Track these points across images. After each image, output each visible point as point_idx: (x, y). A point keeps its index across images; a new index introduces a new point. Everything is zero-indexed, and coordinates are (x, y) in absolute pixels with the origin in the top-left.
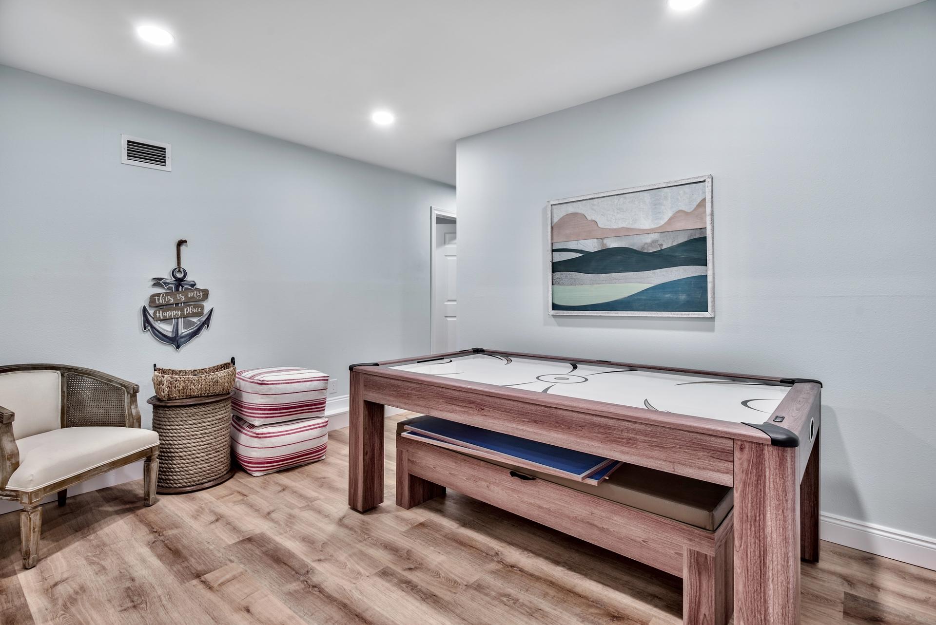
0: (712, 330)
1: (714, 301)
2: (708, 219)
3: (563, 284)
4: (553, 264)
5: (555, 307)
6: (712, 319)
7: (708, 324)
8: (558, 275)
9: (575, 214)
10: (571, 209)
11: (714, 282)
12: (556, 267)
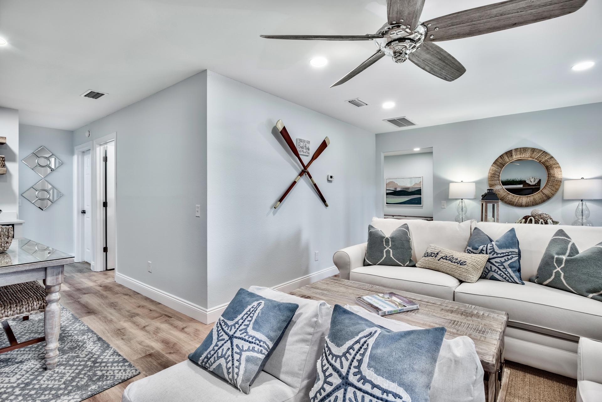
0: (422, 208)
1: (423, 202)
2: (422, 185)
3: (389, 198)
4: (386, 193)
5: (387, 203)
6: (422, 206)
7: (421, 207)
8: (388, 196)
9: (392, 182)
10: (391, 180)
11: (423, 199)
12: (387, 194)
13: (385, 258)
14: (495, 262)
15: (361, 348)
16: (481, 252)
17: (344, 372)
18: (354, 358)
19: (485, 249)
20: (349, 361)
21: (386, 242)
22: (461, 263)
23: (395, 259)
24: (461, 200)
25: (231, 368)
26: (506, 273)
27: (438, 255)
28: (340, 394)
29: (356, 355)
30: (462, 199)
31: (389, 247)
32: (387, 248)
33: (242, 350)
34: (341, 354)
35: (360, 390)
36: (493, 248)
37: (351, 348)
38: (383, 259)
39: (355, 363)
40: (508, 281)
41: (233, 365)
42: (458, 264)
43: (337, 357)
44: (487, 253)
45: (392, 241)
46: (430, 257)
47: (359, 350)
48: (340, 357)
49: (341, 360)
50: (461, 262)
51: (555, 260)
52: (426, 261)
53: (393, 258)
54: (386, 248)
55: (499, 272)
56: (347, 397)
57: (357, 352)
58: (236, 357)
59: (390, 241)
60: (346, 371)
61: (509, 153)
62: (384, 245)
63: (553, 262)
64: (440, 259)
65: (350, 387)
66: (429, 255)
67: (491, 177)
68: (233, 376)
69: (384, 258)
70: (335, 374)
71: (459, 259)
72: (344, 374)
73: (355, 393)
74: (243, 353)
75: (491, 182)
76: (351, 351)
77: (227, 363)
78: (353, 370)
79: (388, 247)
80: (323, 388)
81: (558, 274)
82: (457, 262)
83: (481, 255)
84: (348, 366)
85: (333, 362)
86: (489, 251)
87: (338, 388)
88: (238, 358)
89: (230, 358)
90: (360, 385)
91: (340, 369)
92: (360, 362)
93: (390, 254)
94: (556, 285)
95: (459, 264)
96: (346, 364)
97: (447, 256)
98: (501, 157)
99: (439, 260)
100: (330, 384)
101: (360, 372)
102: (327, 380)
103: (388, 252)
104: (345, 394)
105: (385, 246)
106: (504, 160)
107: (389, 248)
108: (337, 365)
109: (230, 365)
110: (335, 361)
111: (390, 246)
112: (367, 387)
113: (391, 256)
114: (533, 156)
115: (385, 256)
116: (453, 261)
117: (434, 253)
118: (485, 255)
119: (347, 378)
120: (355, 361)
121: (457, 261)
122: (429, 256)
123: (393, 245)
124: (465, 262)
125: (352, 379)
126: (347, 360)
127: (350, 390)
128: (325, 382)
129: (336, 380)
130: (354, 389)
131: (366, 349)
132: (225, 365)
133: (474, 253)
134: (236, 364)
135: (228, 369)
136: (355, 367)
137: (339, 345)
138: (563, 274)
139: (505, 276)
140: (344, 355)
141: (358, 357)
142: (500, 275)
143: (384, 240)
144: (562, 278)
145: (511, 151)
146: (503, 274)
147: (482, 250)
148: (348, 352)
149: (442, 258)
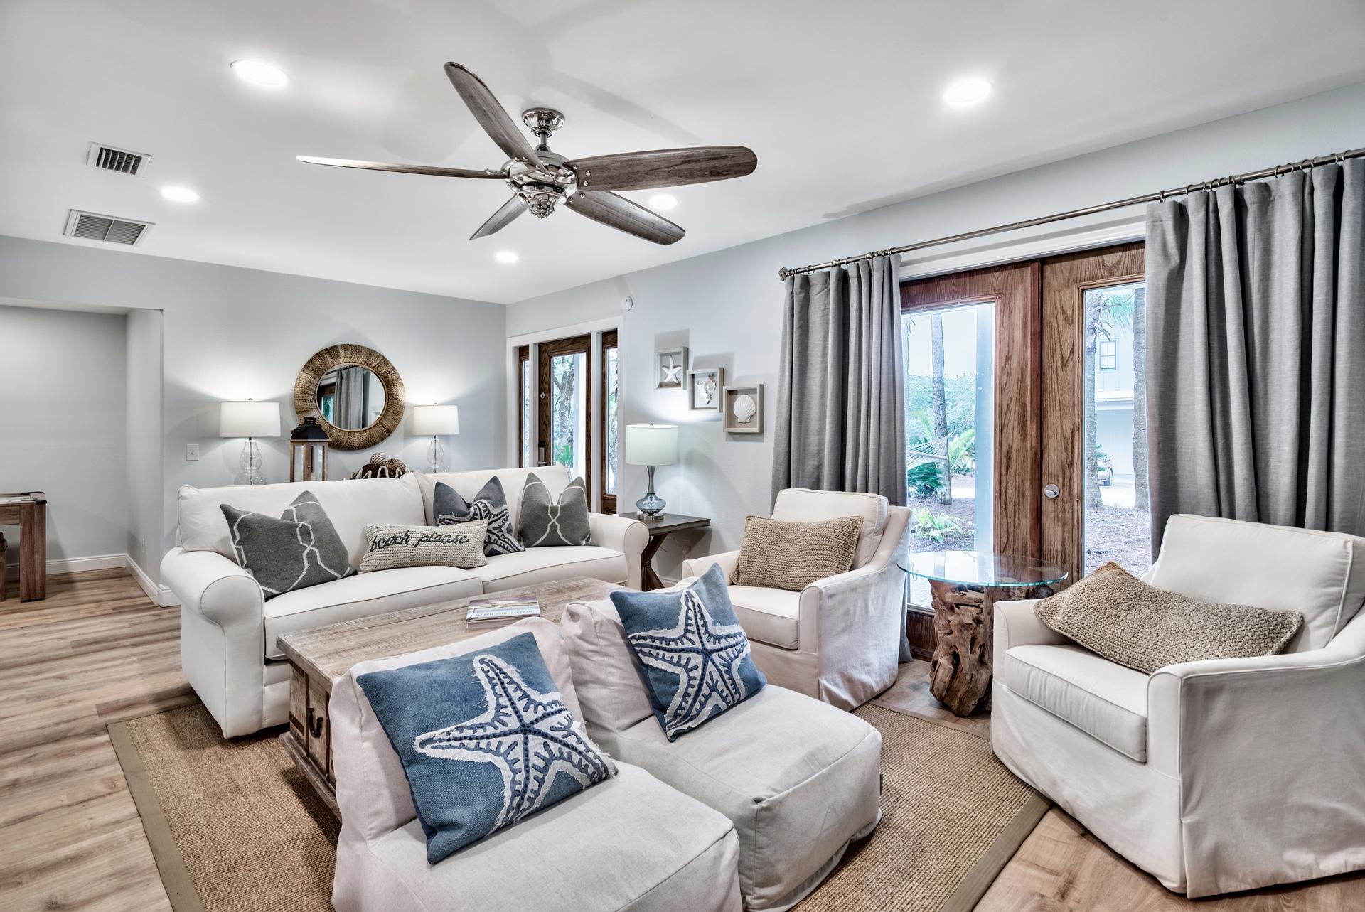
13: (308, 569)
14: (494, 528)
15: (695, 612)
16: (473, 518)
17: (698, 645)
18: (698, 626)
19: (477, 511)
20: (696, 632)
21: (302, 534)
22: (461, 539)
23: (327, 569)
24: (248, 439)
25: (582, 758)
26: (506, 540)
27: (408, 538)
28: (710, 667)
29: (697, 622)
30: (251, 439)
31: (312, 544)
32: (309, 548)
33: (566, 728)
34: (683, 633)
35: (721, 649)
36: (488, 509)
37: (688, 618)
38: (304, 573)
39: (702, 630)
40: (510, 552)
41: (580, 753)
42: (455, 542)
43: (680, 638)
44: (481, 518)
45: (315, 531)
46: (395, 545)
47: (696, 616)
48: (684, 636)
49: (686, 638)
50: (459, 538)
51: (549, 510)
52: (388, 555)
53: (323, 565)
54: (305, 548)
55: (499, 542)
56: (718, 664)
57: (696, 619)
58: (571, 740)
59: (311, 531)
60: (700, 644)
61: (333, 351)
62: (299, 542)
63: (547, 514)
64: (418, 543)
65: (713, 655)
66: (389, 542)
67: (303, 393)
68: (595, 766)
69: (305, 570)
70: (693, 655)
71: (453, 536)
72: (700, 648)
73: (719, 656)
74: (571, 729)
75: (302, 404)
76: (690, 622)
77: (569, 760)
78: (705, 637)
79: (309, 544)
80: (691, 679)
81: (553, 527)
82: (453, 541)
83: (474, 522)
84: (698, 637)
85: (680, 646)
86: (484, 514)
87: (705, 665)
88: (576, 740)
89: (566, 751)
90: (718, 646)
91: (694, 646)
92: (705, 625)
93: (316, 559)
94: (553, 542)
95: (457, 541)
96: (695, 637)
97: (427, 537)
98: (319, 355)
99: (416, 546)
100: (695, 668)
101: (711, 635)
102: (689, 667)
103: (312, 555)
104: (713, 663)
105: (301, 543)
106: (325, 363)
107: (312, 546)
108: (688, 645)
109: (575, 757)
110: (683, 644)
111: (313, 542)
112: (724, 643)
113: (320, 563)
114: (370, 361)
115: (307, 565)
116: (444, 541)
117: (400, 537)
118: (480, 521)
119: (705, 649)
120: (700, 627)
121: (451, 539)
122: (392, 544)
123: (319, 539)
124: (465, 537)
125: (709, 646)
126: (693, 632)
127: (715, 656)
128: (688, 671)
129: (697, 660)
130: (717, 653)
131: (700, 611)
132: (569, 765)
133: (459, 522)
134: (581, 748)
135: (579, 766)
136: (705, 634)
137: (674, 626)
138: (558, 526)
139: (506, 545)
140: (686, 630)
141: (701, 622)
142: (500, 545)
143: (298, 532)
144: (558, 531)
145: (336, 347)
146: (503, 543)
147: (475, 514)
148: (687, 625)
149: (420, 540)
